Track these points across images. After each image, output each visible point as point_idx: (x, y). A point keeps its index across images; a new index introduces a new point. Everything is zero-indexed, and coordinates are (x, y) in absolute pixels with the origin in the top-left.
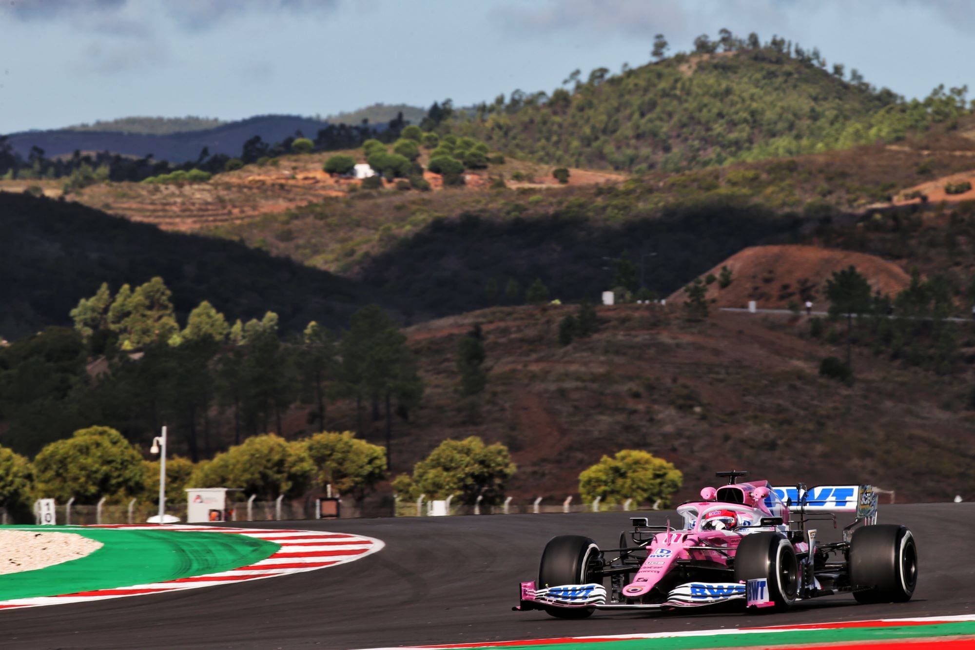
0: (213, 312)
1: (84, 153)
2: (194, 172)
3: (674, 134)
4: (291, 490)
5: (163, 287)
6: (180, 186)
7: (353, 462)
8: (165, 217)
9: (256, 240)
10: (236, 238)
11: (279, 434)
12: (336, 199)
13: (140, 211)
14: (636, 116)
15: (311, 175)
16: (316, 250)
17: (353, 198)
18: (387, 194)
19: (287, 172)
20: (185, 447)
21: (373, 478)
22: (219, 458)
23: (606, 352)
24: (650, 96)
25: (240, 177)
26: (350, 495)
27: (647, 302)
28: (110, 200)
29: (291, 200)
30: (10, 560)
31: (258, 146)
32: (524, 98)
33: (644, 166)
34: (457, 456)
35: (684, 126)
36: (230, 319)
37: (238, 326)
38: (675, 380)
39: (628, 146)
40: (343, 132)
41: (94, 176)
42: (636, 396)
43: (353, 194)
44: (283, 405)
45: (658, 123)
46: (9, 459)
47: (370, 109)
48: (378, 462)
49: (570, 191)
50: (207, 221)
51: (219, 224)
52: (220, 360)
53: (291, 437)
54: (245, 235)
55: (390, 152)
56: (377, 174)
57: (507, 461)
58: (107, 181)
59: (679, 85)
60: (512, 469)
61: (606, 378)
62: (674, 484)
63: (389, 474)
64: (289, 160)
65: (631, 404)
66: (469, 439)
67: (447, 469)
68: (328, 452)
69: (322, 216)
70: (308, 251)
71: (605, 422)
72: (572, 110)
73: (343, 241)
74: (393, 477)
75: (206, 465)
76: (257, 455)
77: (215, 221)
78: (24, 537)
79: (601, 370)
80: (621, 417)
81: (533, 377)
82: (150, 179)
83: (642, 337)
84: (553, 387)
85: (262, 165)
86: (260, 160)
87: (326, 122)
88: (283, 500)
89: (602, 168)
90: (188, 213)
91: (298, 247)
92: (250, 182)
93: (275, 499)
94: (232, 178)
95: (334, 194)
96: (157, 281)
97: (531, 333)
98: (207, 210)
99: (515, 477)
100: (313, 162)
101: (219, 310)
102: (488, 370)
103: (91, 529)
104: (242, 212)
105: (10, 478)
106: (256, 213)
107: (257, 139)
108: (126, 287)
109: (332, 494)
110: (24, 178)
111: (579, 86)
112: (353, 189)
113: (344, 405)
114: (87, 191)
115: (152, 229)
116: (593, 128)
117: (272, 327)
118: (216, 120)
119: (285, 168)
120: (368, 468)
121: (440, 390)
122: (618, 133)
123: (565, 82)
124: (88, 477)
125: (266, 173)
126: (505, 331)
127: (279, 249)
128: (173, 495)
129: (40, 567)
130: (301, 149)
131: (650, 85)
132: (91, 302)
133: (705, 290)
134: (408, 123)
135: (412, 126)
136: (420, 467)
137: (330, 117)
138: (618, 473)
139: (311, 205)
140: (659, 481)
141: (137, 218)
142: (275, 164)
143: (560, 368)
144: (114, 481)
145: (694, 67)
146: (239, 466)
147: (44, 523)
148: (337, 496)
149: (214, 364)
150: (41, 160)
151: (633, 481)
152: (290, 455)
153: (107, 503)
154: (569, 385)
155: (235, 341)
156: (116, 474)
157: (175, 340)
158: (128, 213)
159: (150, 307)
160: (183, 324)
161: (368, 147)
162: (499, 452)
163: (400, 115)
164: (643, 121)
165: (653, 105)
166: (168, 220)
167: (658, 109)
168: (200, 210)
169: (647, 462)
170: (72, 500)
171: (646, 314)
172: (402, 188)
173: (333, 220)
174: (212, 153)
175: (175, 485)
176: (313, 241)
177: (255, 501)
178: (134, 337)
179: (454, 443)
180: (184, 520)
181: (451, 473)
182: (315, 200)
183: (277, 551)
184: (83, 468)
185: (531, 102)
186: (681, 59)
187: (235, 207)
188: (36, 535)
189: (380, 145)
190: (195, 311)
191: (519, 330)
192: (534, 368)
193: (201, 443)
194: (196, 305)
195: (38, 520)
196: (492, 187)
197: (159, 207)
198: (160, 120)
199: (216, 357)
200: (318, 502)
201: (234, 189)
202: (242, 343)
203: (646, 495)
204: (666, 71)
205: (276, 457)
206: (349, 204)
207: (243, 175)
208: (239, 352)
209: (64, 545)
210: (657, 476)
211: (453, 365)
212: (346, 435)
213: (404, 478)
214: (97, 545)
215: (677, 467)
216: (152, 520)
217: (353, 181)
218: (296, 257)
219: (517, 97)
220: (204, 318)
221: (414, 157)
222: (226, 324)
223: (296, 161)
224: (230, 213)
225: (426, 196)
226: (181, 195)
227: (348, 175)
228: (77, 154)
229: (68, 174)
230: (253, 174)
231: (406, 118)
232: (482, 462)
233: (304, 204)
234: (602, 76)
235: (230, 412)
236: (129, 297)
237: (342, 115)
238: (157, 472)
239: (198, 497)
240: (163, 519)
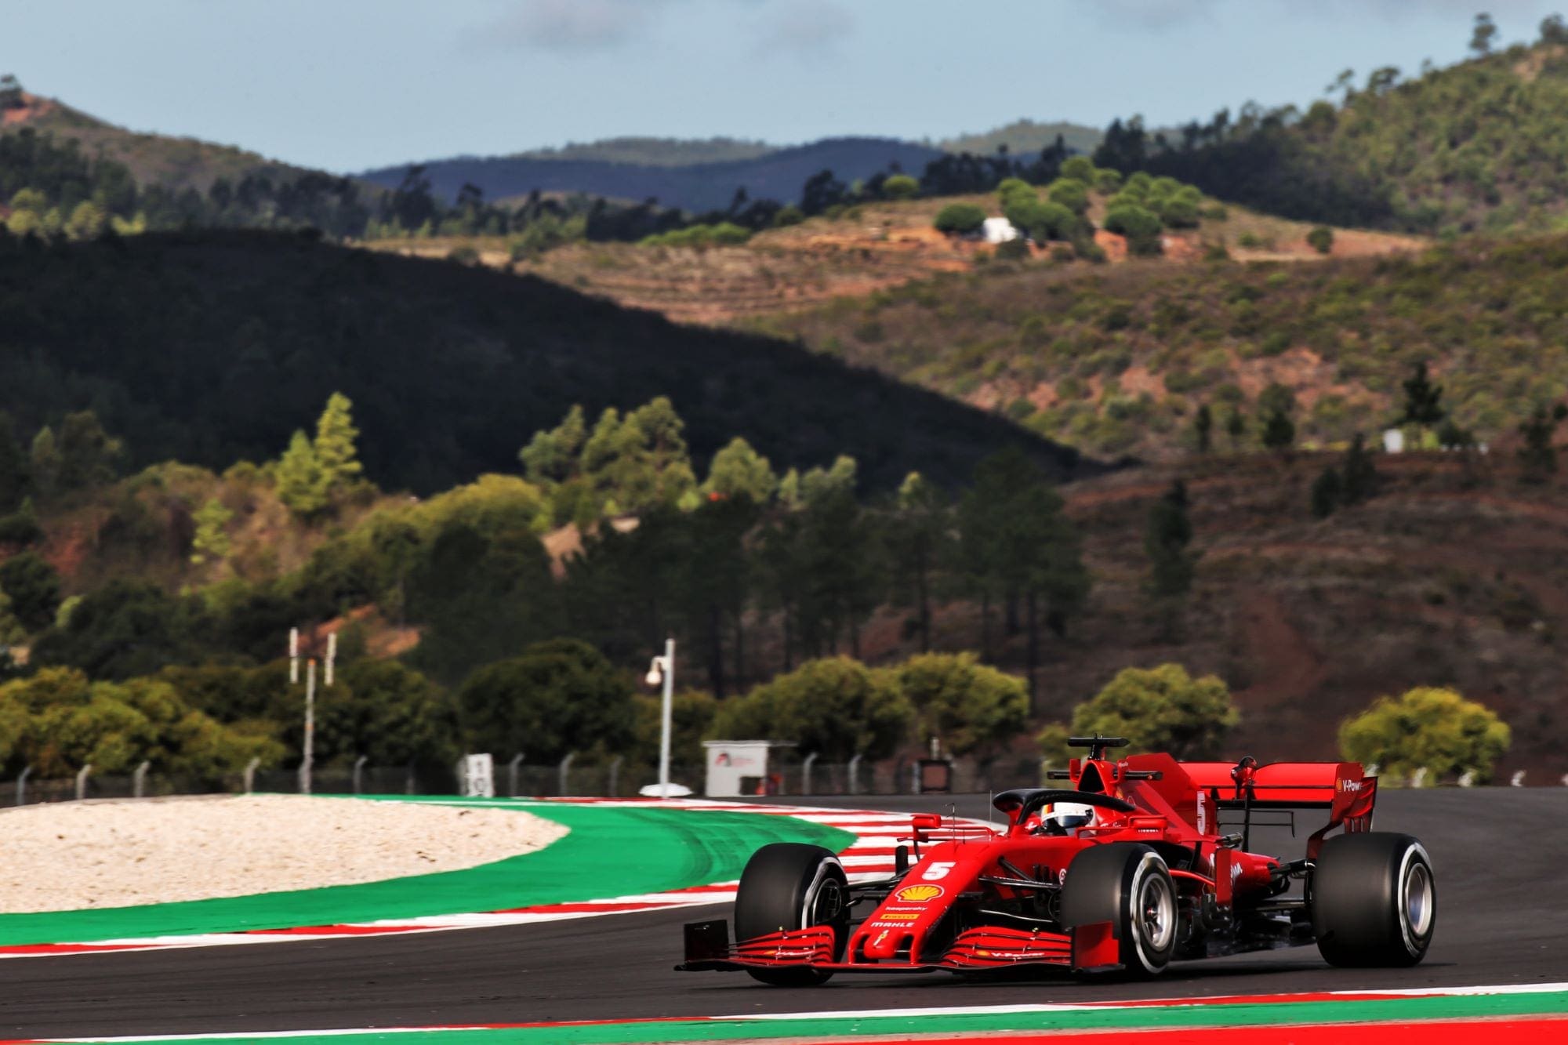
0: (751, 456)
1: (546, 196)
2: (724, 227)
3: (1504, 174)
4: (872, 746)
5: (670, 414)
6: (700, 250)
7: (975, 702)
8: (675, 300)
9: (822, 339)
10: (790, 336)
11: (856, 655)
12: (954, 275)
13: (638, 290)
14: (1443, 145)
15: (912, 234)
16: (920, 358)
17: (981, 274)
18: (1036, 268)
19: (874, 231)
20: (703, 673)
21: (1008, 729)
22: (757, 693)
23: (1389, 529)
24: (1466, 112)
25: (798, 238)
26: (968, 757)
27: (1457, 448)
28: (587, 271)
29: (879, 276)
30: (420, 853)
31: (828, 186)
32: (1261, 115)
33: (1455, 226)
34: (1144, 695)
35: (1520, 162)
36: (779, 468)
37: (791, 479)
38: (1500, 576)
39: (1429, 193)
40: (967, 167)
41: (562, 232)
42: (1437, 601)
43: (981, 267)
44: (863, 609)
45: (1479, 158)
46: (417, 689)
47: (1011, 129)
48: (1015, 704)
49: (1333, 266)
50: (742, 308)
51: (764, 313)
52: (761, 535)
53: (873, 661)
54: (805, 331)
55: (1042, 199)
56: (1021, 235)
57: (1225, 704)
58: (583, 241)
59: (1514, 96)
60: (1232, 718)
61: (1390, 572)
62: (1496, 746)
63: (1032, 723)
64: (878, 210)
65: (1430, 615)
66: (1165, 667)
67: (1127, 715)
68: (934, 686)
69: (930, 303)
70: (905, 360)
71: (1385, 643)
72: (1338, 135)
73: (965, 343)
74: (1039, 728)
75: (738, 703)
76: (820, 689)
77: (756, 307)
78: (442, 816)
79: (1380, 558)
80: (1409, 637)
81: (1269, 569)
82: (653, 238)
83: (1445, 505)
84: (1302, 585)
85: (835, 217)
86: (833, 209)
87: (938, 152)
88: (860, 762)
89: (1385, 229)
90: (712, 295)
91: (890, 352)
92: (815, 246)
93: (847, 760)
94: (786, 238)
95: (950, 266)
96: (661, 404)
97: (1266, 496)
98: (743, 290)
99: (1237, 730)
100: (917, 213)
101: (761, 451)
102: (1197, 555)
103: (551, 803)
104: (801, 293)
105: (419, 720)
106: (822, 295)
107: (826, 176)
108: (610, 413)
109: (940, 752)
110: (448, 234)
111: (1351, 97)
112: (981, 259)
113: (961, 609)
114: (551, 256)
115: (655, 321)
116: (1373, 164)
117: (846, 482)
118: (760, 144)
119: (871, 223)
120: (999, 713)
121: (1117, 588)
122: (1414, 174)
123: (1330, 89)
124: (546, 721)
125: (841, 231)
126: (1224, 494)
127: (860, 355)
128: (683, 751)
129: (467, 865)
130: (898, 193)
131: (1467, 95)
132: (555, 436)
133: (1551, 429)
134: (1073, 152)
135: (1078, 157)
136: (1083, 712)
137: (945, 142)
138: (1406, 727)
139: (914, 284)
140: (1470, 740)
141: (630, 301)
142: (855, 217)
143: (1313, 555)
144: (587, 728)
145: (1539, 67)
146: (790, 707)
147: (473, 793)
148: (948, 757)
149: (751, 540)
150: (477, 205)
151: (1431, 739)
152: (873, 690)
153: (575, 765)
154: (1329, 581)
155: (786, 503)
156: (590, 716)
157: (690, 501)
158: (615, 294)
159: (650, 447)
160: (702, 474)
161: (1006, 190)
162: (1214, 692)
163: (1060, 139)
164: (1454, 154)
165: (1470, 129)
166: (680, 306)
167: (1479, 136)
168: (732, 289)
169: (1453, 709)
170: (520, 758)
171: (1455, 468)
172: (1062, 257)
173: (948, 309)
174: (753, 198)
175: (686, 735)
176: (916, 343)
177: (815, 763)
178: (624, 495)
179: (1139, 673)
180: (699, 792)
181: (1134, 722)
182: (918, 276)
183: (851, 845)
184: (538, 706)
185: (1273, 120)
186: (1517, 53)
187: (789, 285)
188: (462, 814)
189: (1025, 187)
190: (724, 454)
191: (1247, 490)
192: (1272, 553)
193: (729, 668)
194: (724, 443)
195: (463, 789)
196: (1207, 259)
197: (666, 284)
198: (670, 145)
199: (757, 529)
200: (916, 766)
201: (789, 258)
202: (796, 506)
203: (1450, 762)
204: (1493, 73)
205: (850, 693)
206: (974, 283)
207: (804, 233)
208: (793, 522)
209: (506, 830)
210: (1468, 733)
211: (1139, 548)
212: (964, 659)
213: (1057, 731)
214: (561, 831)
215: (1503, 717)
216: (648, 790)
217: (982, 246)
218: (887, 367)
219: (1249, 112)
220: (737, 466)
221: (1081, 208)
222: (772, 476)
223: (889, 211)
224: (780, 295)
225: (1100, 271)
226: (702, 265)
227: (975, 235)
228: (535, 196)
229: (519, 229)
230: (820, 233)
231: (1069, 143)
232: (1187, 707)
233: (900, 282)
234: (1388, 81)
235: (777, 619)
236: (615, 428)
237: (965, 139)
238: (657, 714)
239: (725, 756)
240: (665, 791)
